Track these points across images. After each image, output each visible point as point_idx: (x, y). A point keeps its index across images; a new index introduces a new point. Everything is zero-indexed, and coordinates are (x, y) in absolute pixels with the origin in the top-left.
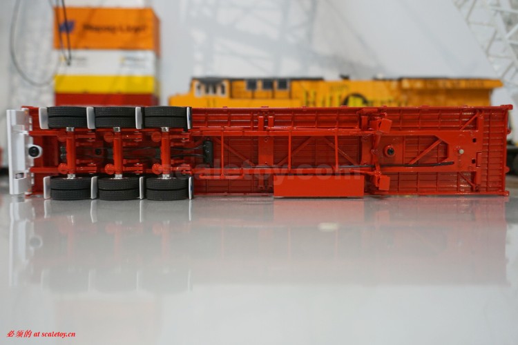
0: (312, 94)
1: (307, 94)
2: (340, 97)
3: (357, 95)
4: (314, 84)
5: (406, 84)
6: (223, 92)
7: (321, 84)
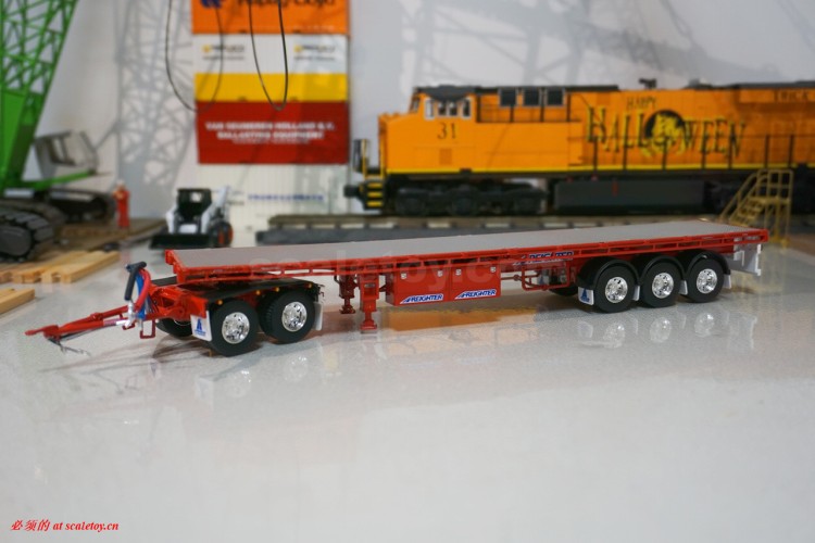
0: (599, 113)
1: (592, 111)
2: (642, 116)
3: (669, 113)
4: (604, 96)
5: (745, 97)
6: (467, 112)
7: (614, 96)
